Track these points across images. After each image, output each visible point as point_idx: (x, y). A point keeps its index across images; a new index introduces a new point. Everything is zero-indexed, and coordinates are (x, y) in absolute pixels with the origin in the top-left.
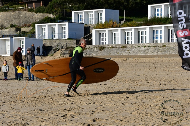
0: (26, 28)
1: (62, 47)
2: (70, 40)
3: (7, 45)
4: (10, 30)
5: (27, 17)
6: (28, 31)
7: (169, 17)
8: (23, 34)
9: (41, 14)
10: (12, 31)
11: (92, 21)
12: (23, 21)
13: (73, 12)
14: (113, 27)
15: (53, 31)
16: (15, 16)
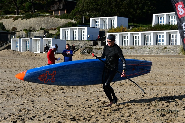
0: (53, 31)
1: (82, 47)
2: (88, 42)
3: (38, 44)
4: (40, 32)
5: (54, 22)
6: (54, 33)
7: (170, 24)
8: (51, 36)
9: (65, 20)
10: (41, 33)
11: (106, 26)
12: (50, 25)
13: (91, 19)
14: (123, 31)
15: (74, 34)
16: (44, 21)
